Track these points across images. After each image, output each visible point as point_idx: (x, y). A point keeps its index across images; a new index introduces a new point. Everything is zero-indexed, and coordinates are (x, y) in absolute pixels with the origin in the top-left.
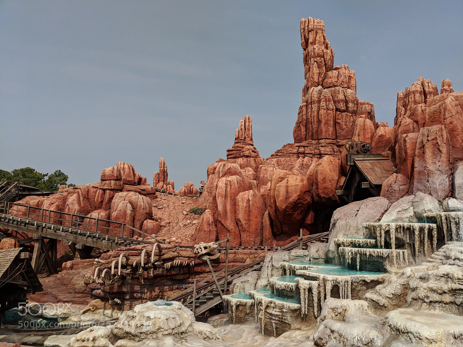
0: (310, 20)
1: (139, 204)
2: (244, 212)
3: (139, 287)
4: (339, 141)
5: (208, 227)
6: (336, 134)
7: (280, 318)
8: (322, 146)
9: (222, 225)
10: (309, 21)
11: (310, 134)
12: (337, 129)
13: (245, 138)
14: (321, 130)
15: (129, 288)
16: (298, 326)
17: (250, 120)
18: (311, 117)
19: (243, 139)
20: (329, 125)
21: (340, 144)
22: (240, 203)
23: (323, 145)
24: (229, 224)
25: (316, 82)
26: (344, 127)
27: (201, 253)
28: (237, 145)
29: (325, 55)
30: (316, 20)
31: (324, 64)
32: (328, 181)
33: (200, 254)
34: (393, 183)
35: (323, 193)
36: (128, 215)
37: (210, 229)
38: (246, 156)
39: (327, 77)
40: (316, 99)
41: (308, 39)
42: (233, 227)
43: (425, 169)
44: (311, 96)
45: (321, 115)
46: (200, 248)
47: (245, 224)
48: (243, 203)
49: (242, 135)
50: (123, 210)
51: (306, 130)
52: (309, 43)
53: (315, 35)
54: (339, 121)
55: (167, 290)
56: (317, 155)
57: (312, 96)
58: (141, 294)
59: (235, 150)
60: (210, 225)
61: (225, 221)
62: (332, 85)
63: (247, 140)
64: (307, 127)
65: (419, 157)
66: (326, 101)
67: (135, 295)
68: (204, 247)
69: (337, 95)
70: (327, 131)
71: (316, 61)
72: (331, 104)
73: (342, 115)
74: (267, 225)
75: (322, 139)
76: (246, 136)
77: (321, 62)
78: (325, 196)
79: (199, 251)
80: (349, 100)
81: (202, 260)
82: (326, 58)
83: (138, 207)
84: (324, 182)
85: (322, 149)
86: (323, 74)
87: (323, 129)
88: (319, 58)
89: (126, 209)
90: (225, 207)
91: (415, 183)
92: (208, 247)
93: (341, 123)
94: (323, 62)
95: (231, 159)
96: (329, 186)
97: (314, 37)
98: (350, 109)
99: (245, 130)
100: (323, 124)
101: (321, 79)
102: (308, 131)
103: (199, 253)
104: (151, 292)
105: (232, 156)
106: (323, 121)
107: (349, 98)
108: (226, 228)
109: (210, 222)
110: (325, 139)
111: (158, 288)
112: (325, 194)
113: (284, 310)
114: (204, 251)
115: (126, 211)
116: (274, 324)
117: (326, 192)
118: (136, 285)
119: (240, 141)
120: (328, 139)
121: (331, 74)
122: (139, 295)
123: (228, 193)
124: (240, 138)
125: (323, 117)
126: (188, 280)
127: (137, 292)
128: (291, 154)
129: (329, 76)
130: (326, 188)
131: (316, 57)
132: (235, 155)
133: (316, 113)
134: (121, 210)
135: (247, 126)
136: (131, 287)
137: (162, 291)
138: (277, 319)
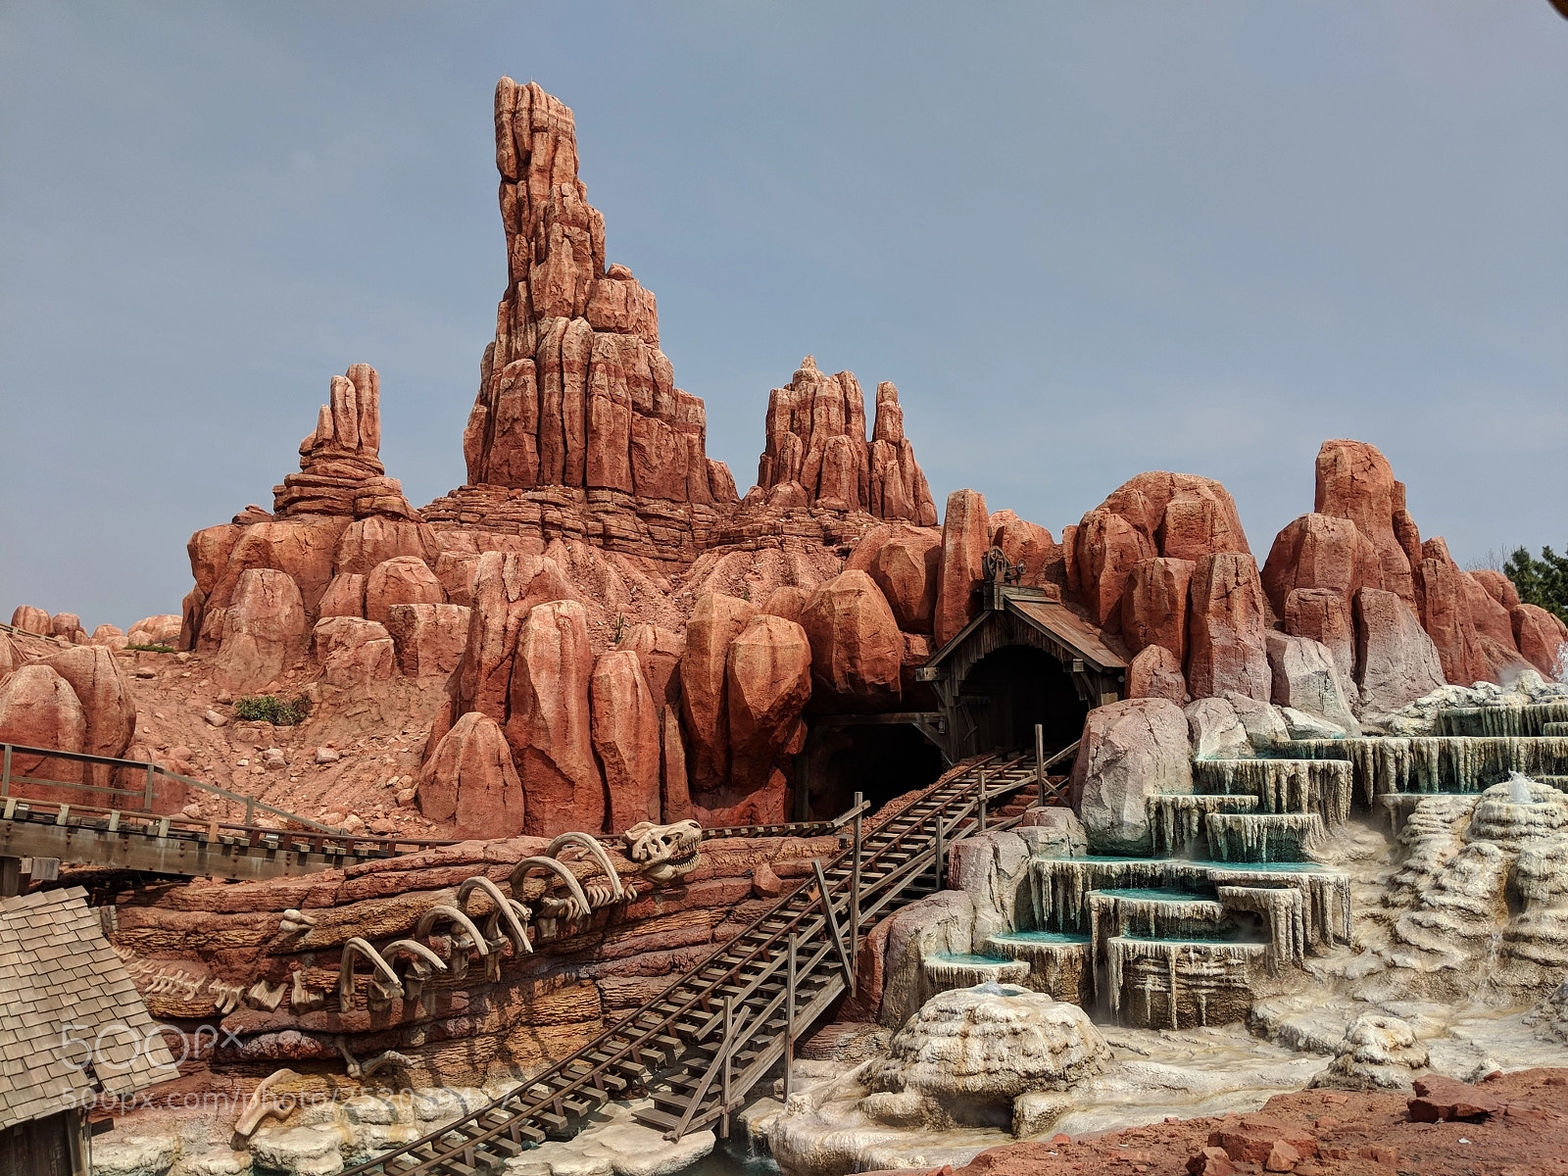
0: (535, 93)
1: (101, 679)
2: (627, 722)
3: (465, 994)
4: (645, 501)
5: (496, 774)
6: (634, 481)
7: (1221, 981)
8: (607, 512)
9: (550, 763)
10: (532, 96)
11: (558, 466)
12: (636, 466)
13: (360, 443)
14: (599, 460)
15: (434, 1006)
16: (1272, 990)
17: (377, 382)
18: (561, 412)
19: (354, 445)
20: (618, 448)
21: (649, 510)
22: (616, 694)
23: (610, 509)
24: (576, 760)
25: (569, 304)
26: (655, 462)
27: (658, 857)
28: (338, 469)
29: (592, 225)
30: (552, 102)
31: (590, 251)
32: (884, 641)
33: (654, 860)
34: (1157, 666)
35: (872, 672)
36: (69, 728)
37: (506, 778)
38: (394, 513)
39: (598, 295)
40: (577, 359)
41: (529, 154)
42: (586, 772)
43: (1237, 644)
44: (561, 346)
45: (598, 415)
46: (654, 842)
47: (629, 760)
48: (623, 693)
49: (350, 434)
50: (40, 704)
51: (539, 451)
52: (533, 168)
53: (551, 148)
54: (641, 441)
55: (540, 993)
56: (593, 536)
57: (564, 346)
58: (470, 1021)
59: (327, 485)
60: (501, 766)
61: (561, 753)
62: (613, 325)
63: (368, 453)
64: (544, 439)
65: (1217, 615)
66: (608, 371)
67: (451, 1026)
68: (663, 839)
69: (632, 360)
70: (614, 467)
71: (568, 237)
72: (622, 384)
73: (648, 424)
74: (678, 760)
75: (603, 488)
76: (364, 440)
77: (582, 243)
78: (874, 680)
79: (652, 850)
80: (662, 383)
81: (656, 879)
82: (596, 236)
83: (100, 692)
84: (874, 642)
85: (611, 520)
86: (588, 282)
87: (605, 459)
88: (578, 230)
89: (57, 698)
90: (562, 704)
91: (1216, 672)
92: (674, 838)
93: (647, 449)
94: (588, 244)
95: (316, 517)
96: (889, 655)
97: (547, 154)
98: (664, 411)
99: (359, 413)
100: (602, 443)
101: (582, 298)
102: (546, 454)
103: (649, 857)
104: (501, 1007)
105: (318, 505)
106: (603, 432)
107: (661, 376)
108: (562, 775)
109: (503, 755)
110: (610, 489)
111: (517, 990)
112: (876, 676)
113: (1233, 961)
114: (667, 852)
115: (57, 710)
116: (1204, 998)
117: (879, 669)
118: (455, 991)
119: (342, 453)
120: (618, 491)
121: (609, 288)
122: (466, 1024)
123: (571, 659)
124: (344, 443)
125: (603, 420)
126: (602, 950)
127: (457, 1015)
128: (522, 526)
129: (604, 294)
130: (880, 659)
131: (569, 224)
132: (328, 502)
133: (577, 404)
134: (28, 706)
135: (365, 401)
136: (439, 1000)
137: (529, 999)
138: (1213, 983)
